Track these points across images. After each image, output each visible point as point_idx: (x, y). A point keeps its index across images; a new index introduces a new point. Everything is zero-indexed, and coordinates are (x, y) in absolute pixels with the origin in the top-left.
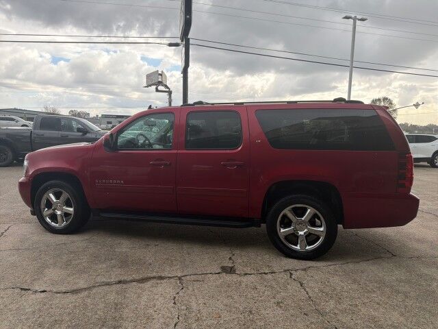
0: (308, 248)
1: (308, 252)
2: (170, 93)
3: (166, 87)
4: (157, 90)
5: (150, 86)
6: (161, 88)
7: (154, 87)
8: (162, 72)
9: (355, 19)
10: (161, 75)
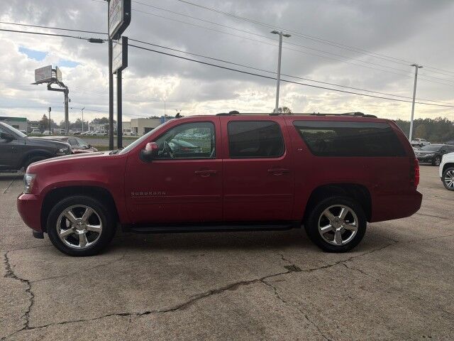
0: (343, 242)
1: (344, 245)
2: (66, 92)
3: (62, 84)
4: (49, 88)
5: (41, 83)
6: (54, 86)
7: (46, 85)
8: (57, 67)
9: (281, 35)
10: (55, 71)
